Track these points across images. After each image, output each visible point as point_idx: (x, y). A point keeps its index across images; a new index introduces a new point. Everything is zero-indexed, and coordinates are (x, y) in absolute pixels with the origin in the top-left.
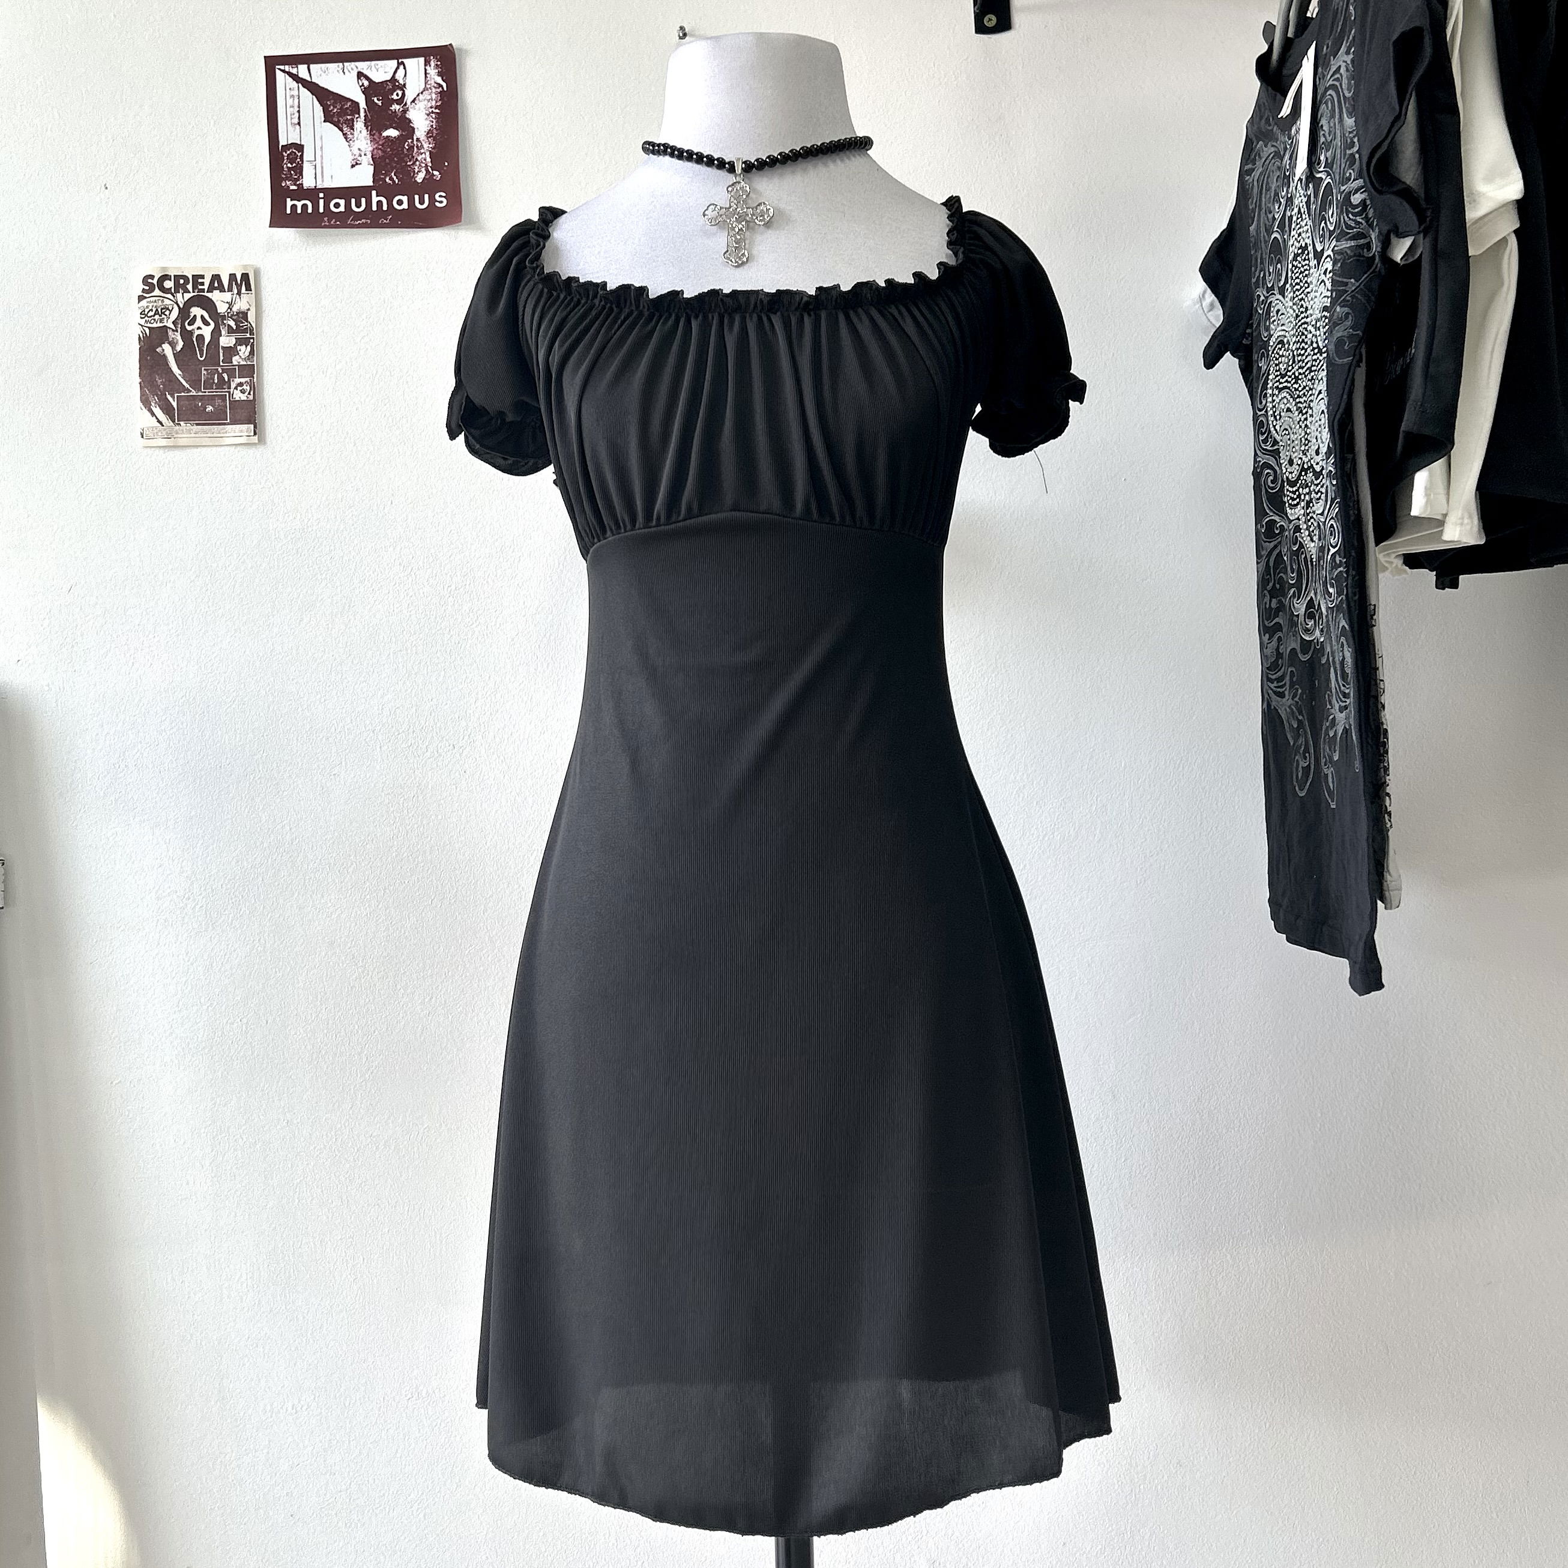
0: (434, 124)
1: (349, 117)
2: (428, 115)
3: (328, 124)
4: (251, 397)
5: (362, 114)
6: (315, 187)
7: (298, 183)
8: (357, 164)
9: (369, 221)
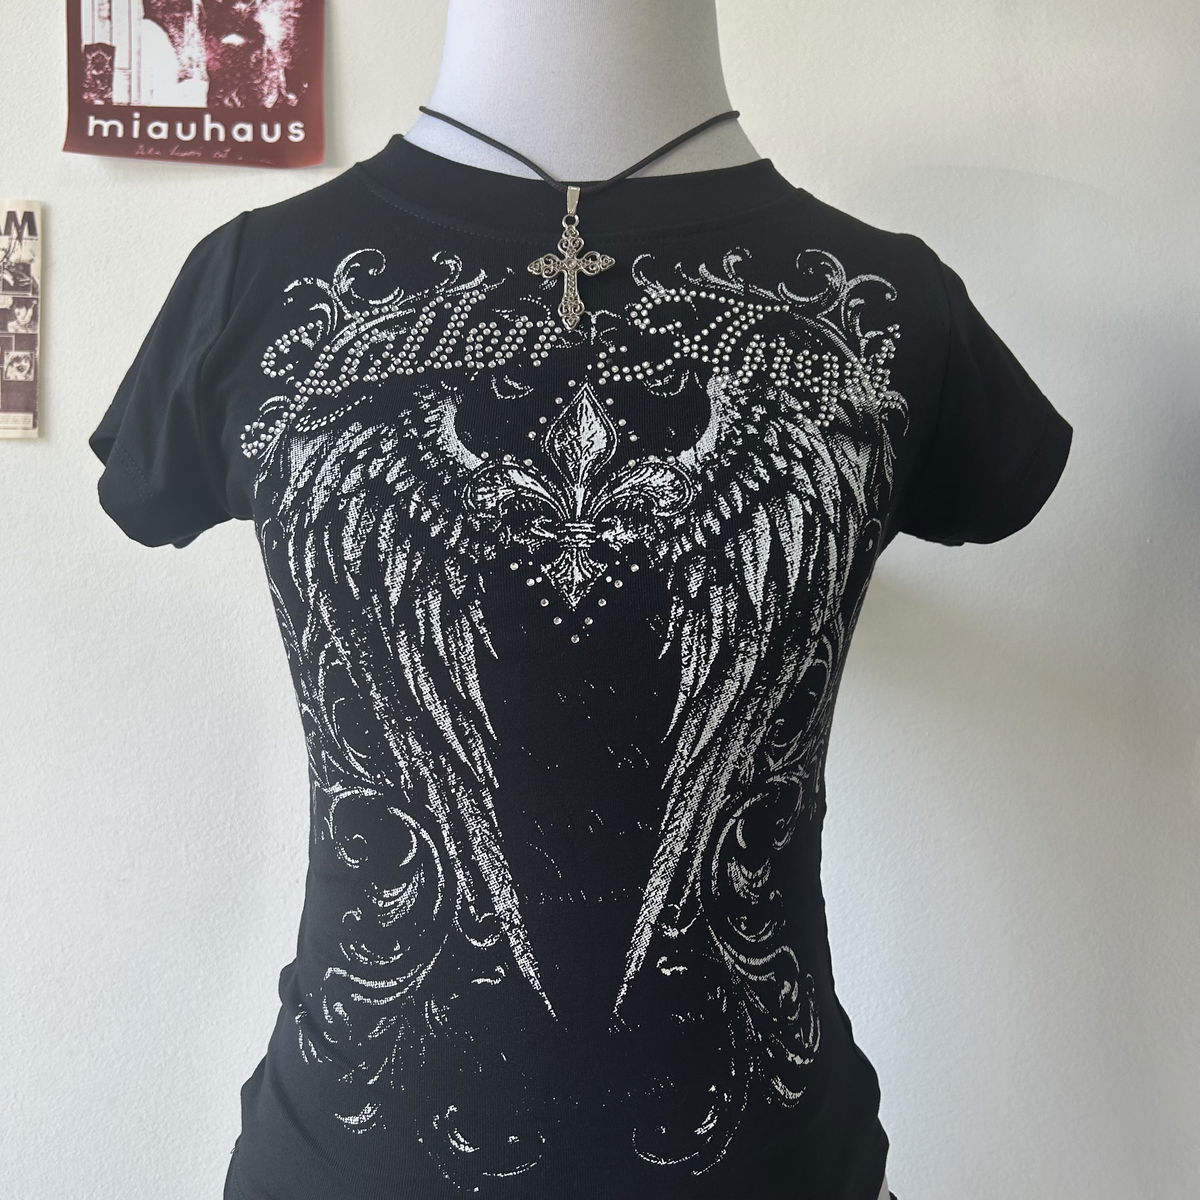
0: (292, 32)
1: (178, 15)
2: (284, 19)
3: (149, 23)
4: (31, 377)
5: (196, 12)
6: (129, 103)
7: (106, 96)
8: (186, 77)
9: (199, 154)
